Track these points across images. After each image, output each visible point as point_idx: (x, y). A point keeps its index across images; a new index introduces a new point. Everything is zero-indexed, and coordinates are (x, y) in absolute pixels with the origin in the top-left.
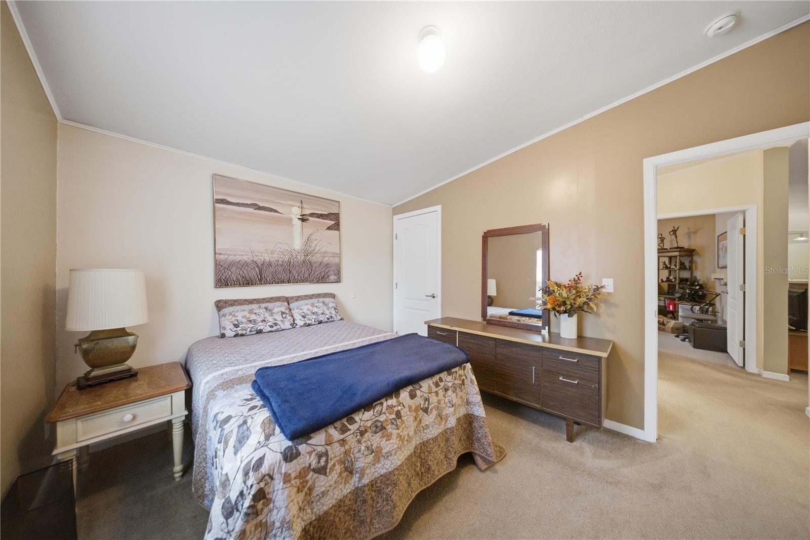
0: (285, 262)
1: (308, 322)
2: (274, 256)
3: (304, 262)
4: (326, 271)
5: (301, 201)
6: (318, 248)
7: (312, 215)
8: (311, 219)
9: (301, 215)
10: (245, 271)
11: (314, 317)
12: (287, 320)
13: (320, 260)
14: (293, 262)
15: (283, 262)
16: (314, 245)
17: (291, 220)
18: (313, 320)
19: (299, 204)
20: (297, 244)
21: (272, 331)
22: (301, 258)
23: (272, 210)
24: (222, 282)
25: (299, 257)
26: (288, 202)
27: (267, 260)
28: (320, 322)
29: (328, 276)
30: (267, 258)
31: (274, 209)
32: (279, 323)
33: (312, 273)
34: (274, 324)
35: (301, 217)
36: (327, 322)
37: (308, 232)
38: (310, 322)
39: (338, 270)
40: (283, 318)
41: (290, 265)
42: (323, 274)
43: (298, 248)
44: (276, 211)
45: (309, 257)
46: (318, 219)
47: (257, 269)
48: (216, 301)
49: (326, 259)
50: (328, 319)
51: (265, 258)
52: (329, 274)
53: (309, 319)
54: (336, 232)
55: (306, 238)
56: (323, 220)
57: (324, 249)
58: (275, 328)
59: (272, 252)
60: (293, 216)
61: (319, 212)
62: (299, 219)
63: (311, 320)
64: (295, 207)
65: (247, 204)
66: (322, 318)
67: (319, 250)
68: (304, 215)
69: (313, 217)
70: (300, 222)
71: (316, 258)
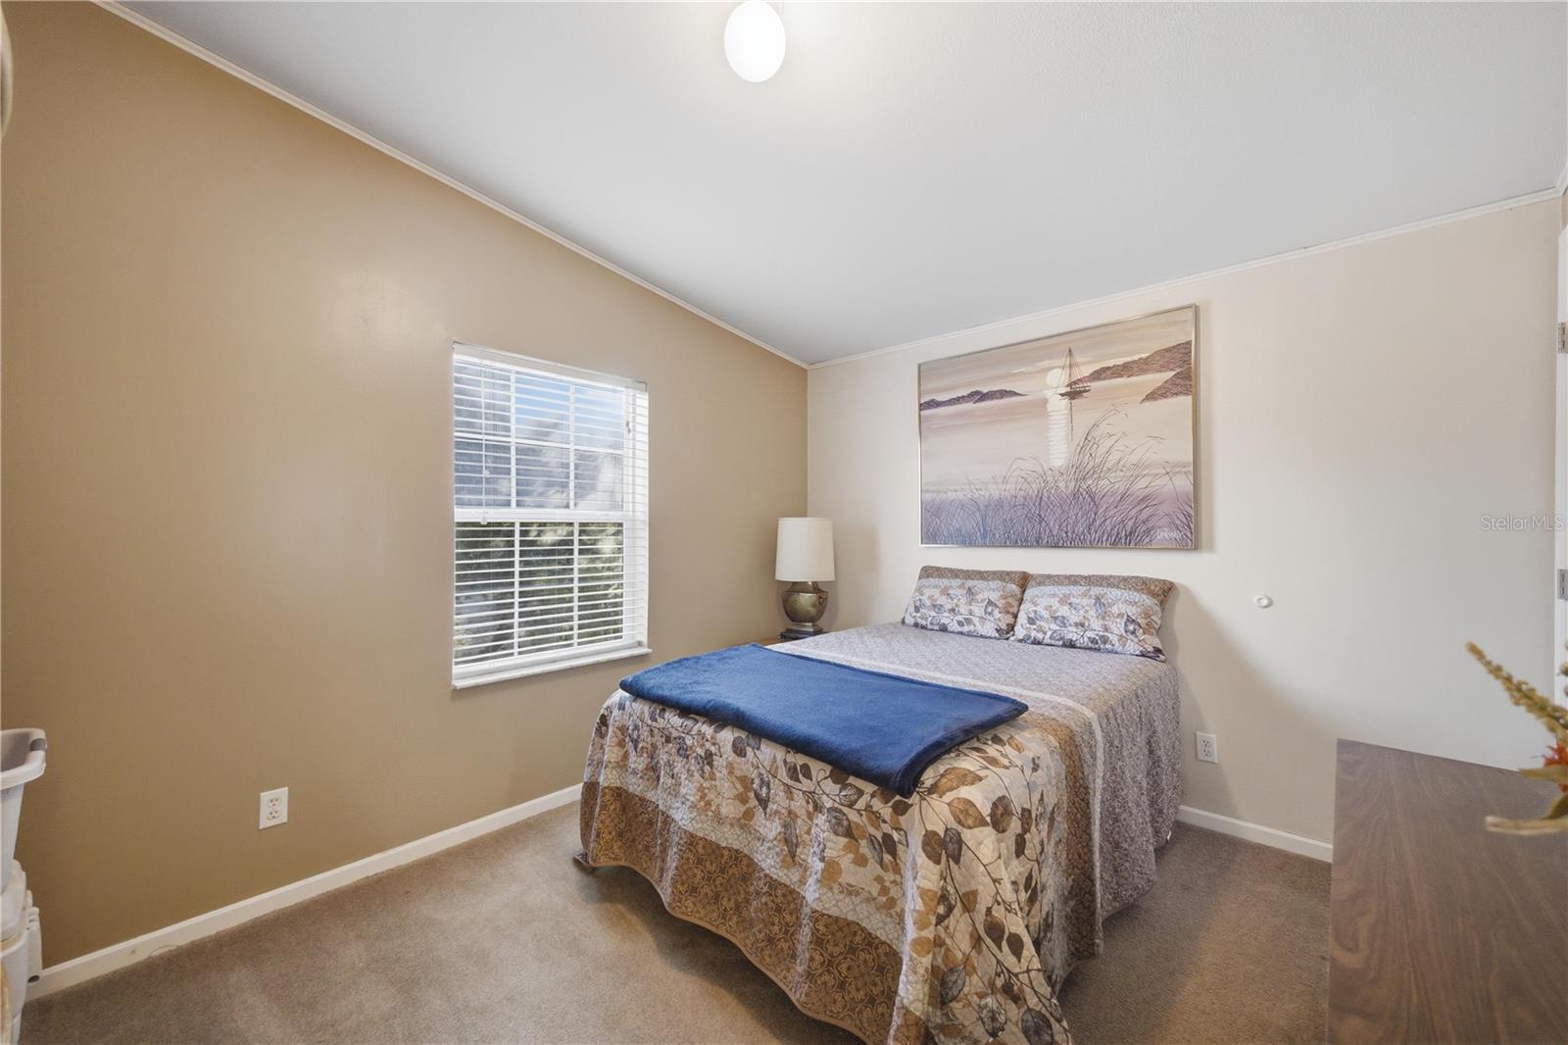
0: (1031, 498)
1: (1033, 634)
2: (1009, 486)
3: (1075, 495)
4: (1143, 516)
5: (1070, 351)
6: (1114, 457)
7: (1097, 375)
8: (1094, 385)
9: (1067, 386)
10: (960, 519)
11: (1054, 627)
12: (992, 619)
13: (1120, 487)
14: (1049, 498)
15: (1025, 499)
16: (1102, 450)
17: (1044, 402)
18: (1049, 633)
19: (1065, 361)
20: (1059, 454)
21: (962, 633)
22: (1066, 486)
23: (1003, 394)
24: (930, 536)
25: (1062, 485)
26: (1038, 364)
27: (996, 497)
28: (1071, 645)
29: (1148, 532)
30: (995, 491)
31: (1008, 389)
32: (976, 620)
33: (1098, 523)
34: (966, 619)
35: (1069, 389)
36: (1090, 649)
37: (1084, 420)
38: (1040, 636)
39: (1188, 516)
40: (986, 612)
41: (1040, 504)
42: (1130, 524)
43: (1060, 464)
44: (1015, 394)
45: (1089, 482)
46: (1121, 380)
47: (977, 514)
48: (925, 567)
49: (1142, 483)
50: (1093, 641)
51: (992, 492)
52: (1150, 525)
53: (1040, 630)
54: (1186, 401)
55: (1079, 436)
56: (1133, 379)
57: (1134, 458)
58: (966, 629)
59: (1005, 480)
60: (1048, 394)
61: (1120, 361)
62: (1062, 395)
63: (1045, 633)
64: (1055, 371)
65: (963, 397)
66: (1072, 634)
67: (1120, 461)
68: (1075, 383)
69: (1105, 379)
70: (1066, 401)
71: (1109, 484)
